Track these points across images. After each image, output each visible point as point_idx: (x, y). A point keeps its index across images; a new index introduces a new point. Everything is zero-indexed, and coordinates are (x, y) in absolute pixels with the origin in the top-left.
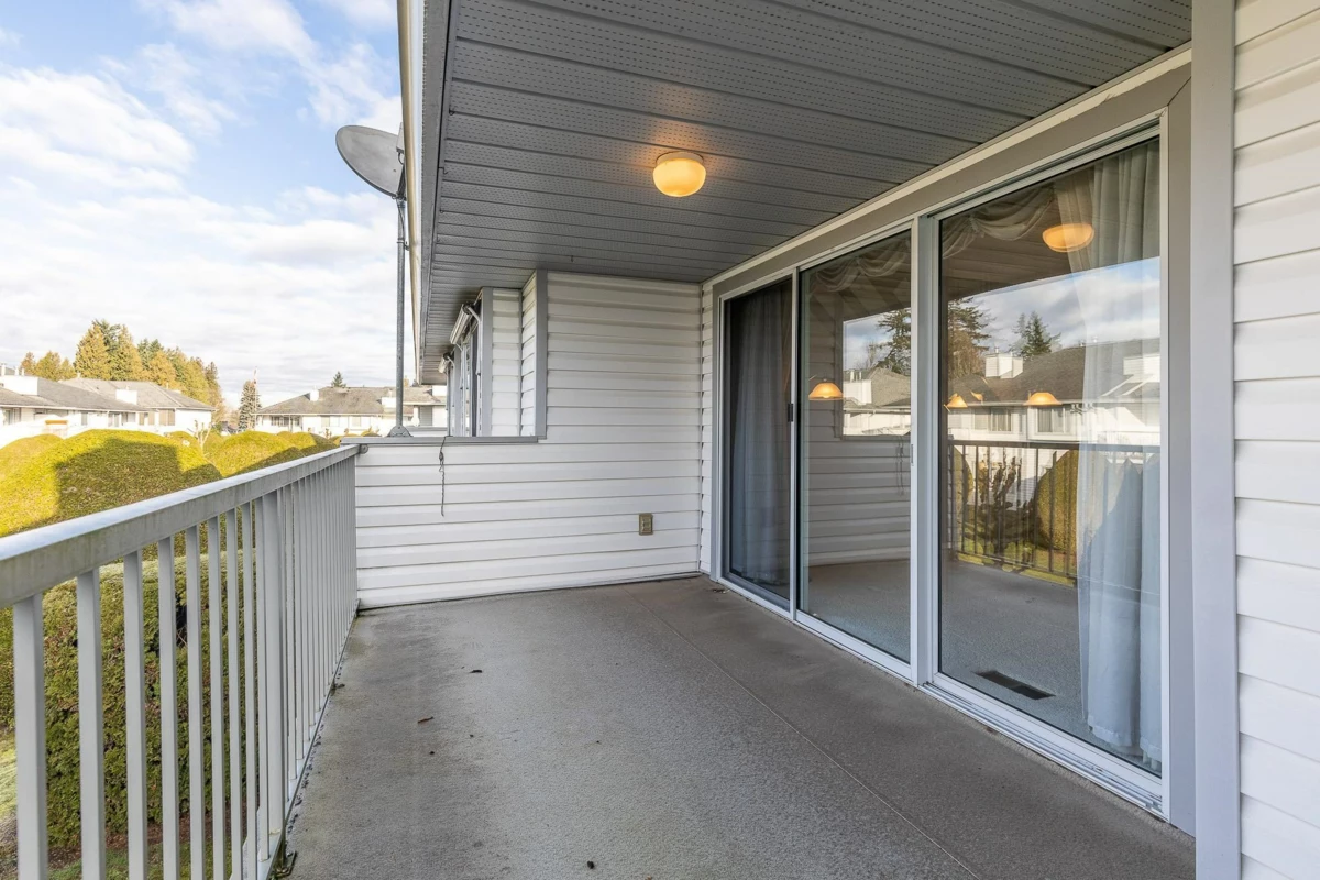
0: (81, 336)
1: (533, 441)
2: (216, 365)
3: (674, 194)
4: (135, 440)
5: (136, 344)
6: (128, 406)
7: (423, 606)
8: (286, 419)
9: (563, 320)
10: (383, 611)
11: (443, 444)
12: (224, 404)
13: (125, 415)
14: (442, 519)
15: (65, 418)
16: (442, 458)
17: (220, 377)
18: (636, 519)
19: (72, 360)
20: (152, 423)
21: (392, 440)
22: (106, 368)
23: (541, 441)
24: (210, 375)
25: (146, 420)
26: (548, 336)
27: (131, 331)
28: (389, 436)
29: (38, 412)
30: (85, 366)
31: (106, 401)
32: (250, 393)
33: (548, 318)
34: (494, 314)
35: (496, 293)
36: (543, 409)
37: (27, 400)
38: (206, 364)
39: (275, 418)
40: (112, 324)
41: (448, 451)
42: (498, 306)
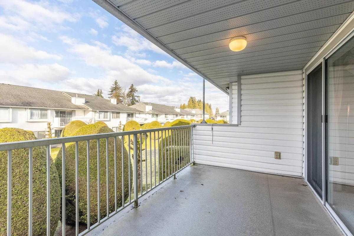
0: (188, 100)
1: (237, 125)
2: (211, 104)
3: (237, 51)
4: (183, 121)
5: (197, 101)
6: (194, 114)
7: (208, 166)
8: (223, 116)
9: (246, 90)
10: (199, 165)
11: (213, 125)
12: (213, 113)
13: (193, 116)
14: (212, 145)
15: (184, 116)
16: (212, 129)
17: (212, 107)
18: (274, 153)
19: (187, 105)
20: (198, 117)
21: (201, 124)
22: (192, 106)
23: (239, 126)
24: (210, 107)
25: (197, 117)
26: (241, 95)
27: (196, 98)
28: (201, 123)
29: (180, 115)
30: (189, 106)
31: (191, 113)
32: (217, 110)
33: (241, 89)
34: (232, 89)
35: (233, 84)
36: (240, 116)
37: (179, 113)
38: (209, 104)
39: (221, 116)
40: (193, 97)
41: (214, 127)
42: (234, 87)
